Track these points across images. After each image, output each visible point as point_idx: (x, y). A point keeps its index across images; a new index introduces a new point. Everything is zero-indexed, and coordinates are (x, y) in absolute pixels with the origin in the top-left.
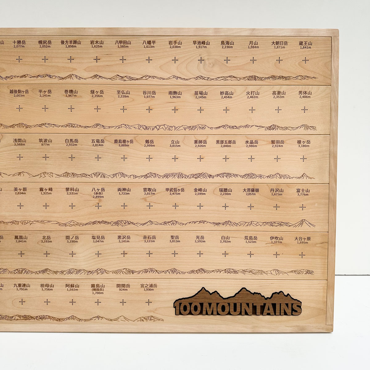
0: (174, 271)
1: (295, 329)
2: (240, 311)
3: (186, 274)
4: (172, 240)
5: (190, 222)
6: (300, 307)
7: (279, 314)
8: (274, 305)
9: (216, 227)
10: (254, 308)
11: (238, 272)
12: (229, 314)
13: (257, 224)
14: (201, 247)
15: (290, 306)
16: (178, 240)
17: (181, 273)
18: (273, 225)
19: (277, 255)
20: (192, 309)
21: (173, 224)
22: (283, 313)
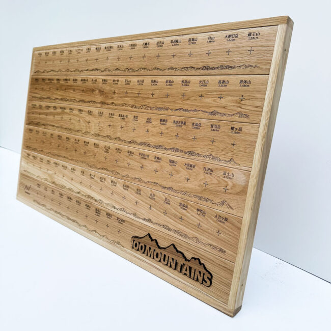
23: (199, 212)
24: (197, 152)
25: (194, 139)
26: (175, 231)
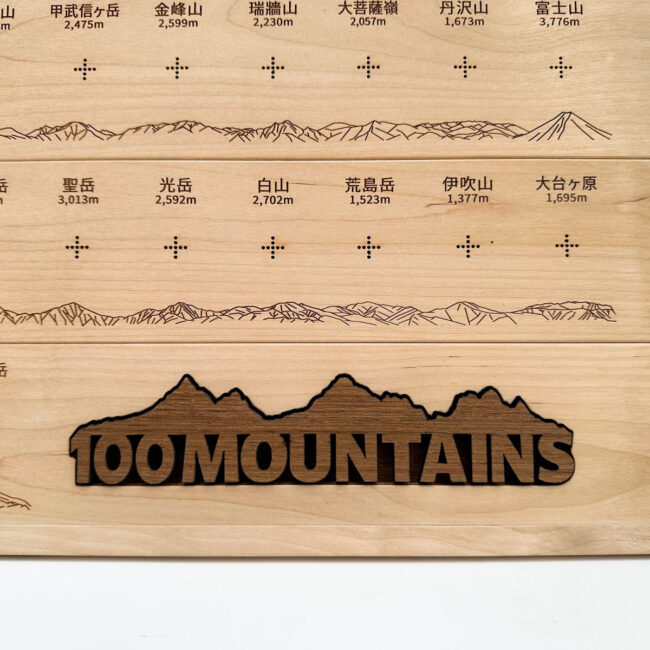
0: (72, 312)
1: (551, 541)
2: (329, 464)
3: (121, 323)
4: (66, 196)
5: (137, 129)
6: (566, 448)
7: (485, 480)
8: (463, 442)
9: (239, 147)
10: (386, 452)
11: (321, 313)
12: (287, 478)
13: (394, 132)
14: (179, 220)
15: (527, 444)
16: (89, 194)
17: (102, 323)
18: (453, 133)
19: (468, 246)
20: (142, 457)
21: (72, 136)
22: (498, 473)
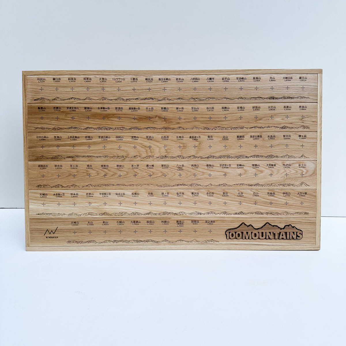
23: (285, 195)
24: (275, 155)
25: (271, 146)
26: (267, 213)
